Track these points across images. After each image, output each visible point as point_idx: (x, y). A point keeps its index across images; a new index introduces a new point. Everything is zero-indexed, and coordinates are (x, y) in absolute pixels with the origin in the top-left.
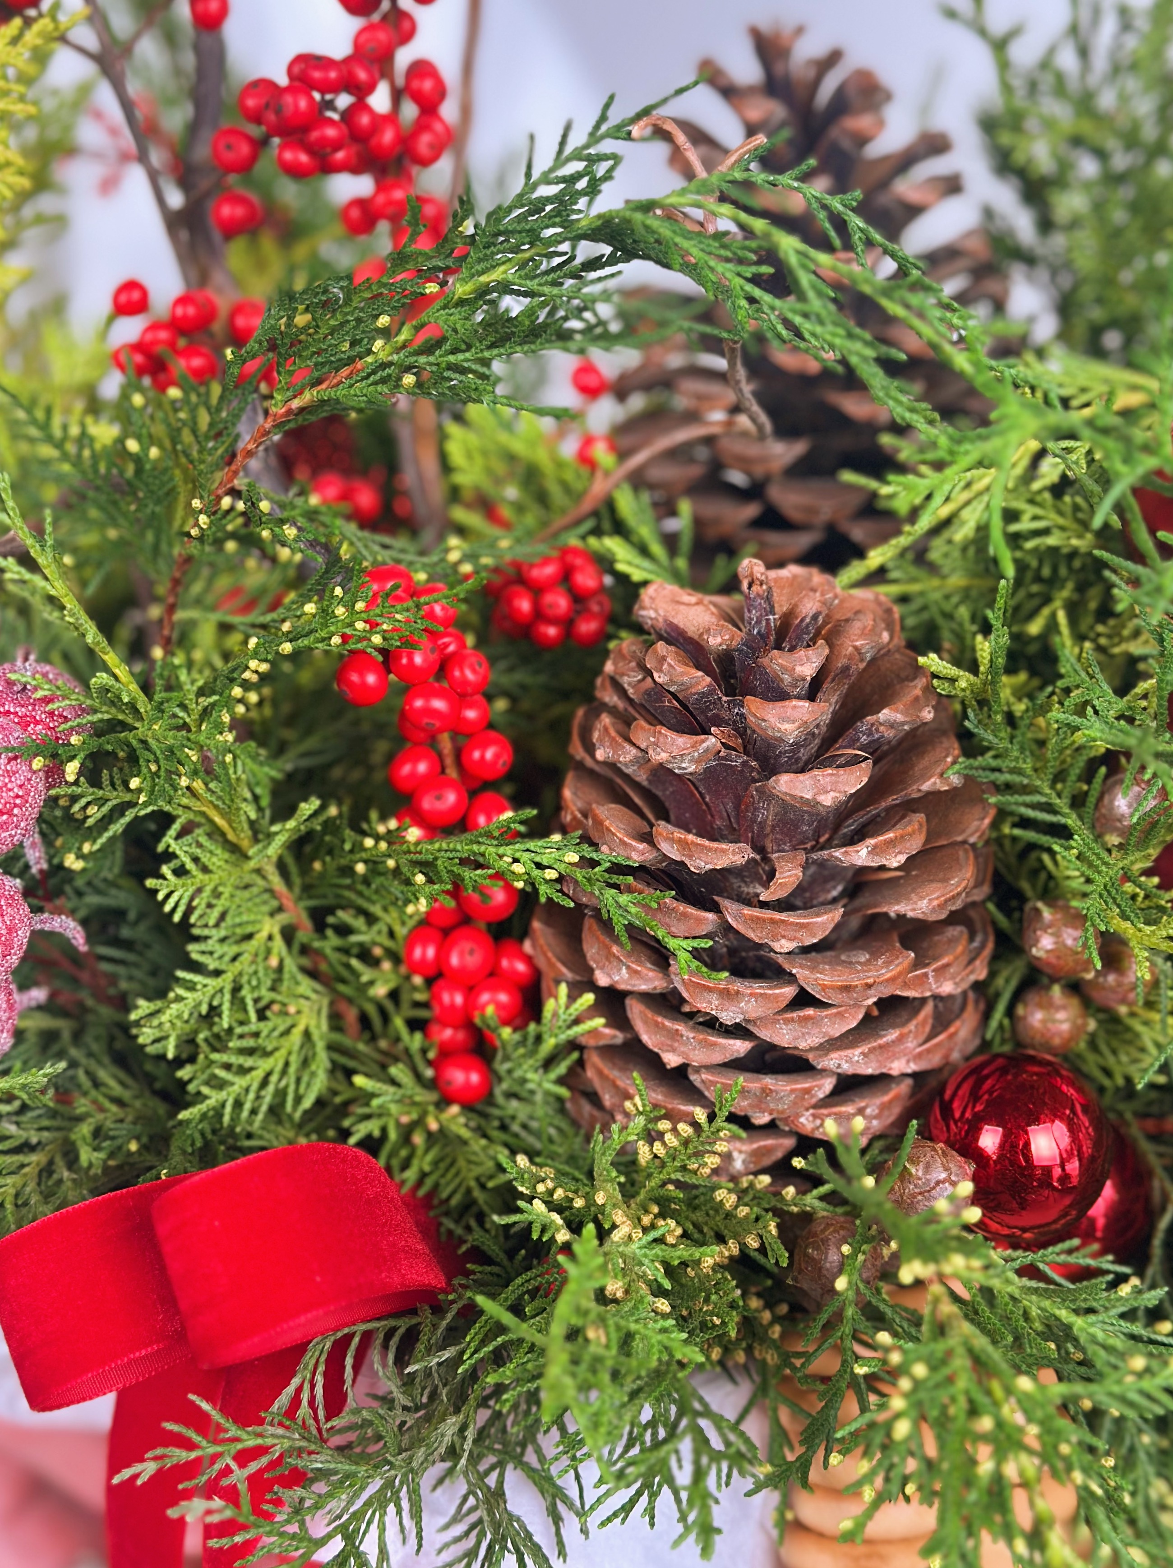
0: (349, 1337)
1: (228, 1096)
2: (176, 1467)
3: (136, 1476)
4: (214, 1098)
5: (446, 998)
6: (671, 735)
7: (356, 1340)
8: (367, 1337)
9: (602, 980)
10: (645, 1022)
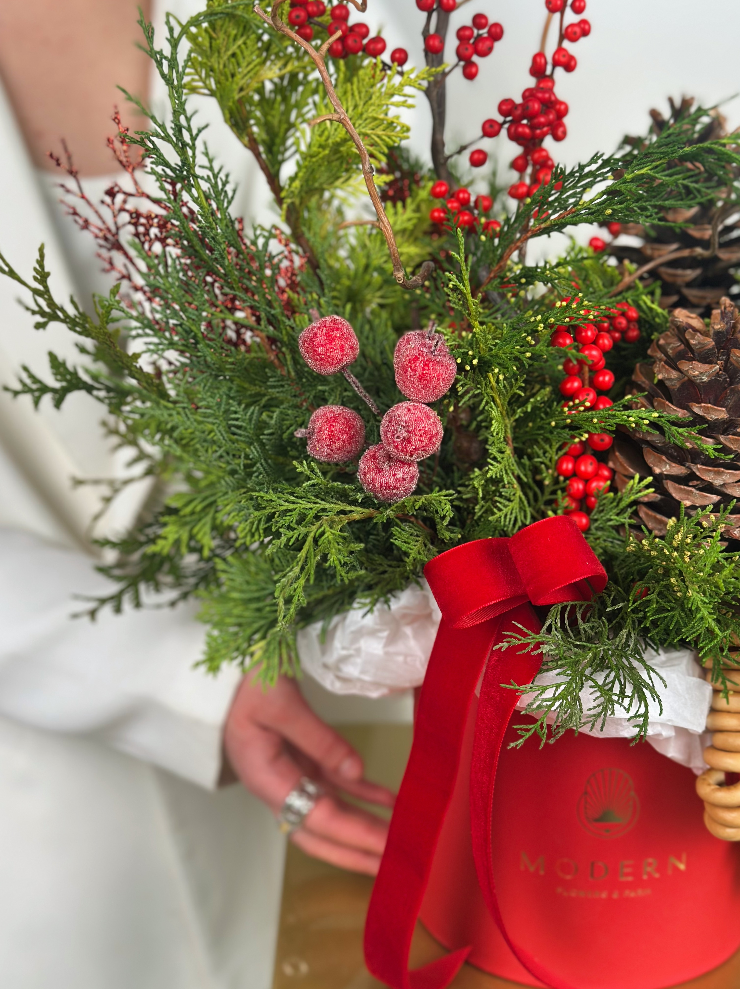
0: (567, 606)
1: (502, 514)
2: (514, 646)
3: (501, 648)
4: (498, 514)
5: (575, 485)
6: (700, 365)
7: (568, 609)
8: (573, 607)
9: (657, 471)
10: (675, 488)
